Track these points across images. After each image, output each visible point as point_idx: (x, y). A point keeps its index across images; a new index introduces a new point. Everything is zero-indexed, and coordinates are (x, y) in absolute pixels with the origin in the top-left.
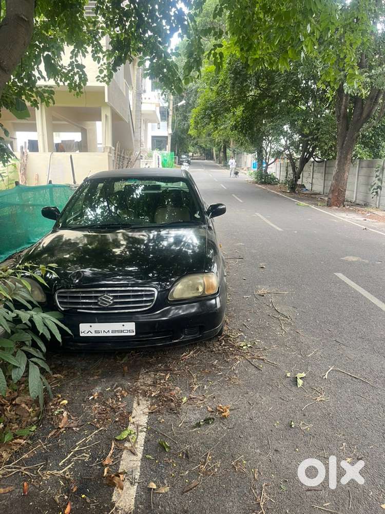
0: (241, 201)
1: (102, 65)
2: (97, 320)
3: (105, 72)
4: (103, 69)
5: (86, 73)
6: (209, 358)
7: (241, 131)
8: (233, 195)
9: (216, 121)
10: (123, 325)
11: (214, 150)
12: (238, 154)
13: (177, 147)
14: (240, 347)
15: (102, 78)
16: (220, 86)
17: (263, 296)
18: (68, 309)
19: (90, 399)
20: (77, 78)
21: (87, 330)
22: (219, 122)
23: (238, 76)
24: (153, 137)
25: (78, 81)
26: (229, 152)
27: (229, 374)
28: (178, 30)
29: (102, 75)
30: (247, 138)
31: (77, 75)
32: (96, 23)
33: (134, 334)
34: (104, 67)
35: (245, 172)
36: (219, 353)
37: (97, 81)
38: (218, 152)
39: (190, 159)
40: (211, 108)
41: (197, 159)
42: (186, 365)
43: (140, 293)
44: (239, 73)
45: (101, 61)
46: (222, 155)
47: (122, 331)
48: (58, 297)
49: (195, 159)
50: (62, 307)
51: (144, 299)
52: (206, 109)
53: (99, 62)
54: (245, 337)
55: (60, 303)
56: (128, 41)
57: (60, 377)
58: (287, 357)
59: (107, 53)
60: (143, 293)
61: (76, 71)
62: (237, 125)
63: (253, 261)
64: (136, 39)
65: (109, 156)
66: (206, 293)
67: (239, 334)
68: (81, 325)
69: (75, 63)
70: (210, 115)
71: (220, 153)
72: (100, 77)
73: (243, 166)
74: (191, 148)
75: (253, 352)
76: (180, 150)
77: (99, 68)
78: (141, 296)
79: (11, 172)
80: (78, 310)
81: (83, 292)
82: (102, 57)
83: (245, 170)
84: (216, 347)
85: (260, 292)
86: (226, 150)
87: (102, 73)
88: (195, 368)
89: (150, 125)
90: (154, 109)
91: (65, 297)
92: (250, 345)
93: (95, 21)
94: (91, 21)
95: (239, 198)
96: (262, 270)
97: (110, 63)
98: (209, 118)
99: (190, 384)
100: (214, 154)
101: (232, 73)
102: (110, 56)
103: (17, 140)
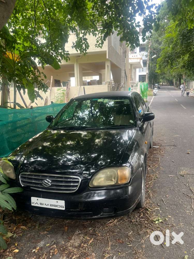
0: (185, 108)
1: (98, 38)
2: (41, 196)
3: (100, 42)
4: (98, 40)
5: (88, 42)
6: (127, 228)
7: (188, 68)
8: (181, 105)
9: (172, 64)
10: (57, 202)
11: (174, 80)
12: (187, 81)
13: (153, 80)
14: (153, 222)
15: (98, 45)
16: (174, 45)
17: (183, 176)
18: (26, 186)
19: (33, 251)
20: (84, 46)
21: (36, 201)
22: (174, 65)
23: (185, 37)
24: (140, 76)
25: (84, 47)
26: (182, 81)
27: (137, 247)
28: (139, 11)
29: (98, 43)
30: (191, 72)
31: (84, 44)
32: (94, 15)
33: (64, 209)
34: (99, 39)
35: (192, 91)
36: (135, 224)
37: (96, 47)
38: (176, 81)
39: (160, 86)
40: (169, 57)
41: (165, 86)
42: (108, 232)
43: (69, 180)
44: (185, 36)
45: (97, 35)
46: (178, 83)
47: (56, 206)
48: (21, 177)
49: (163, 86)
50: (23, 184)
51: (72, 184)
52: (165, 58)
53: (96, 36)
54: (161, 212)
55: (22, 181)
56: (111, 23)
57: (25, 228)
58: (190, 237)
59: (100, 31)
60: (71, 180)
61: (83, 42)
62: (185, 65)
63: (183, 148)
64: (115, 21)
65: (108, 86)
66: (119, 182)
67: (156, 209)
68: (32, 198)
69: (83, 38)
70: (168, 61)
71: (177, 82)
72: (97, 44)
73: (191, 88)
74: (161, 80)
75: (163, 227)
76: (154, 82)
77: (96, 39)
78: (70, 182)
79: (61, 97)
80: (31, 188)
81: (35, 176)
82: (97, 34)
83: (192, 90)
84: (136, 218)
85: (181, 173)
86: (181, 80)
87: (98, 42)
88: (114, 236)
89: (137, 70)
90: (139, 61)
91: (25, 178)
92: (161, 221)
93: (94, 14)
94: (92, 15)
95: (184, 106)
96: (188, 155)
97: (102, 36)
98: (167, 63)
99: (104, 252)
100: (174, 83)
101: (181, 36)
102: (102, 33)
103: (71, 81)
